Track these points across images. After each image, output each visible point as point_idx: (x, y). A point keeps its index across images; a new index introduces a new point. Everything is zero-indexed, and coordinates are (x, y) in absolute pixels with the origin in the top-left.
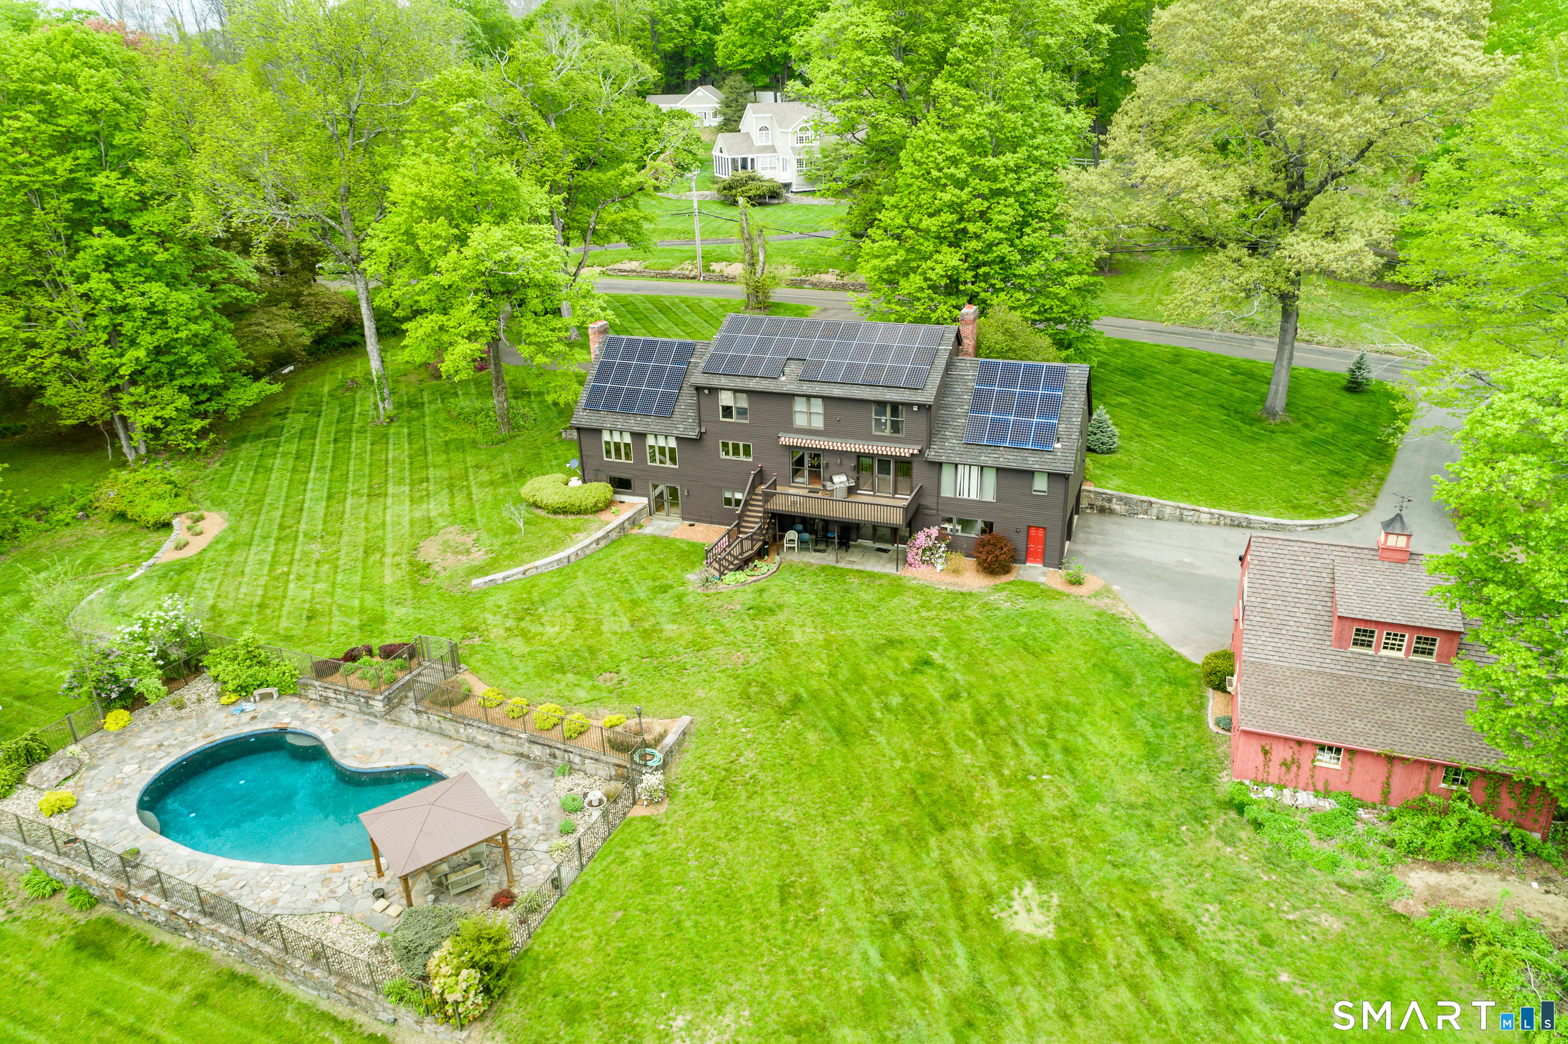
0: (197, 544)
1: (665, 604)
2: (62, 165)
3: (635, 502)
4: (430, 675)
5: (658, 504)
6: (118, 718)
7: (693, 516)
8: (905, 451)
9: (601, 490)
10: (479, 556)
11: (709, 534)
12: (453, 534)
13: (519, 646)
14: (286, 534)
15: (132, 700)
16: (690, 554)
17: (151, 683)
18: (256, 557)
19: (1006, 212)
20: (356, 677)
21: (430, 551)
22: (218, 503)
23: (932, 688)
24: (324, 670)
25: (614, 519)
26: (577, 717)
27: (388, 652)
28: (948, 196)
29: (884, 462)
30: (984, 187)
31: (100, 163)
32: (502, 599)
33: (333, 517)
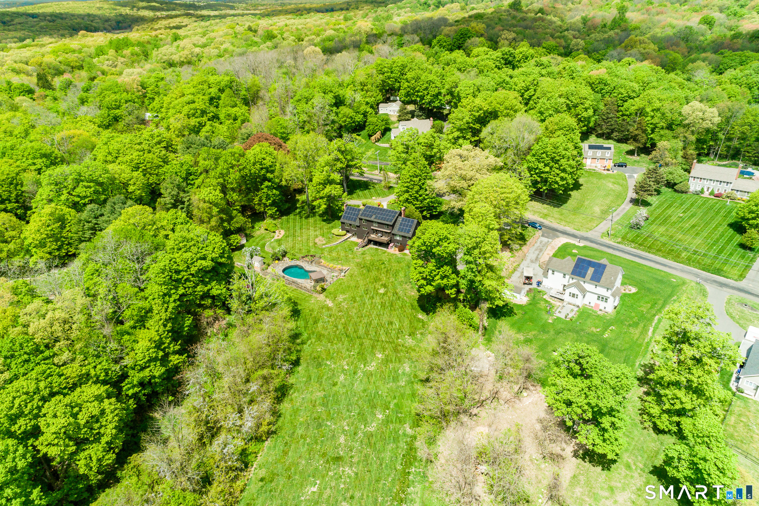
0: (281, 236)
1: (350, 252)
2: (263, 172)
3: (349, 235)
4: (316, 259)
5: (353, 235)
6: (277, 261)
7: (359, 237)
8: (389, 231)
9: (345, 232)
10: (324, 242)
11: (360, 241)
12: (320, 238)
13: (329, 256)
14: (294, 236)
15: (279, 259)
16: (357, 244)
17: (281, 257)
18: (290, 239)
19: (417, 188)
20: (307, 259)
21: (317, 240)
22: (282, 228)
23: (383, 266)
24: (303, 257)
25: (346, 237)
26: (335, 266)
27: (311, 256)
28: (406, 185)
29: (386, 232)
30: (413, 183)
31: (268, 172)
32: (327, 249)
33: (301, 233)
